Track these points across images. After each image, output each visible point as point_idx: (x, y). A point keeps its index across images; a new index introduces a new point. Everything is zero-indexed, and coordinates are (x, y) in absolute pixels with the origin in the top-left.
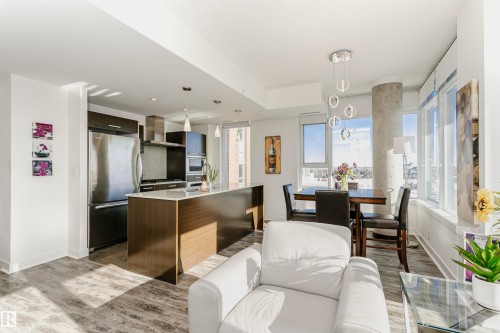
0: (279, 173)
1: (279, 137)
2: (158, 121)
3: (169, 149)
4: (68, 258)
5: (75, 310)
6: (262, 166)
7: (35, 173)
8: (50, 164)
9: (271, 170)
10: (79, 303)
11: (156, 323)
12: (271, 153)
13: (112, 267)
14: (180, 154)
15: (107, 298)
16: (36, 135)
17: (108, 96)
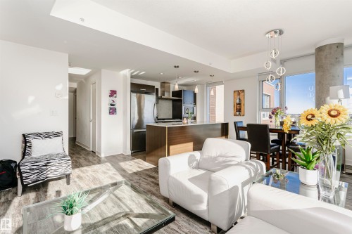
0: (244, 115)
1: (243, 91)
2: (166, 85)
3: (173, 100)
4: (123, 154)
5: (123, 173)
6: (232, 111)
7: (110, 113)
8: (115, 109)
9: (238, 113)
10: (124, 171)
11: (153, 182)
12: (238, 101)
13: (140, 160)
14: (179, 103)
15: (135, 171)
16: (110, 96)
17: (140, 74)
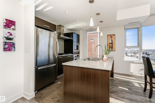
0: (115, 51)
8: (14, 44)
12: (110, 42)
17: (45, 10)
